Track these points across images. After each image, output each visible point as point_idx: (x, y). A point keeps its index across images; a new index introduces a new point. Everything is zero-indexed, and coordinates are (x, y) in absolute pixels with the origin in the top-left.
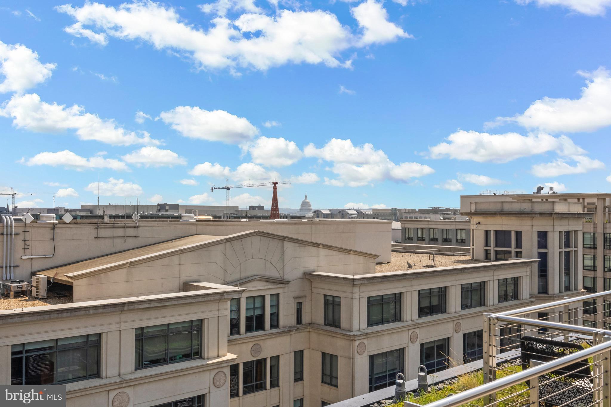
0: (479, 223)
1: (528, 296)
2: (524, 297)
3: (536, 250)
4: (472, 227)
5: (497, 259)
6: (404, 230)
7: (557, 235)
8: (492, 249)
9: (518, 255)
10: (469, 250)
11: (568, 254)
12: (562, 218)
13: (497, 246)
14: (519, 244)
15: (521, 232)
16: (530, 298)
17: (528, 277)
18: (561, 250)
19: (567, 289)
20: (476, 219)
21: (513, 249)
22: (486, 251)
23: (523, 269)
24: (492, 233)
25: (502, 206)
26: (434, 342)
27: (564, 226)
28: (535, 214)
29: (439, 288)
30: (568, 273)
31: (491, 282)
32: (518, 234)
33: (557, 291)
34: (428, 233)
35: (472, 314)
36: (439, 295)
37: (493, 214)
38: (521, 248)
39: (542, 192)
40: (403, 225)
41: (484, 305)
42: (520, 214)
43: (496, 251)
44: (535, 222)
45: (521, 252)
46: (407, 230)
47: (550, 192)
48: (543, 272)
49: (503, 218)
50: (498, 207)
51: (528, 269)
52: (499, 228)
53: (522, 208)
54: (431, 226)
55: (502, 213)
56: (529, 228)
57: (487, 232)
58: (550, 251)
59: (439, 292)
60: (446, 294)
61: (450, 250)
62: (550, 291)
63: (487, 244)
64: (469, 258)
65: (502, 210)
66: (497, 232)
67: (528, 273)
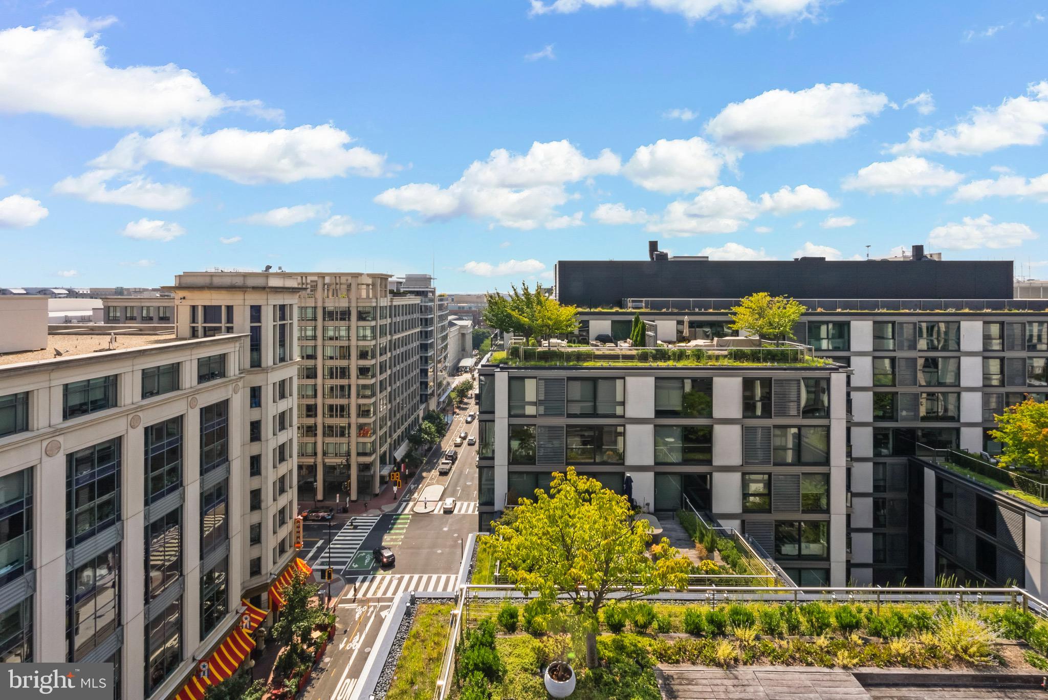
0: (184, 298)
1: (237, 372)
2: (232, 374)
3: (248, 325)
4: (177, 302)
5: (205, 336)
6: (107, 309)
7: (271, 309)
8: (200, 325)
9: (229, 330)
10: (173, 328)
11: (282, 327)
12: (277, 292)
13: (205, 322)
14: (230, 319)
15: (232, 306)
16: (240, 374)
17: (237, 353)
18: (275, 323)
19: (282, 360)
20: (181, 294)
21: (223, 324)
22: (193, 328)
23: (232, 345)
24: (200, 308)
25: (212, 280)
26: (94, 446)
27: (279, 300)
28: (247, 287)
29: (106, 377)
30: (282, 344)
31: (188, 363)
32: (230, 309)
33: (270, 363)
34: (140, 312)
35: (157, 402)
36: (105, 386)
37: (201, 288)
38: (232, 323)
39: (271, 271)
40: (106, 304)
41: (178, 389)
42: (231, 288)
43: (205, 328)
44: (248, 296)
45: (232, 328)
46: (112, 309)
47: (279, 271)
48: (256, 345)
49: (212, 292)
50: (207, 281)
51: (237, 345)
52: (208, 303)
53: (234, 282)
54: (143, 304)
55: (211, 287)
56: (241, 302)
57: (194, 308)
58: (263, 324)
59: (105, 382)
60: (116, 384)
61: (155, 329)
62: (264, 365)
63: (194, 319)
64: (173, 336)
65: (211, 284)
66: (205, 307)
67: (237, 349)
